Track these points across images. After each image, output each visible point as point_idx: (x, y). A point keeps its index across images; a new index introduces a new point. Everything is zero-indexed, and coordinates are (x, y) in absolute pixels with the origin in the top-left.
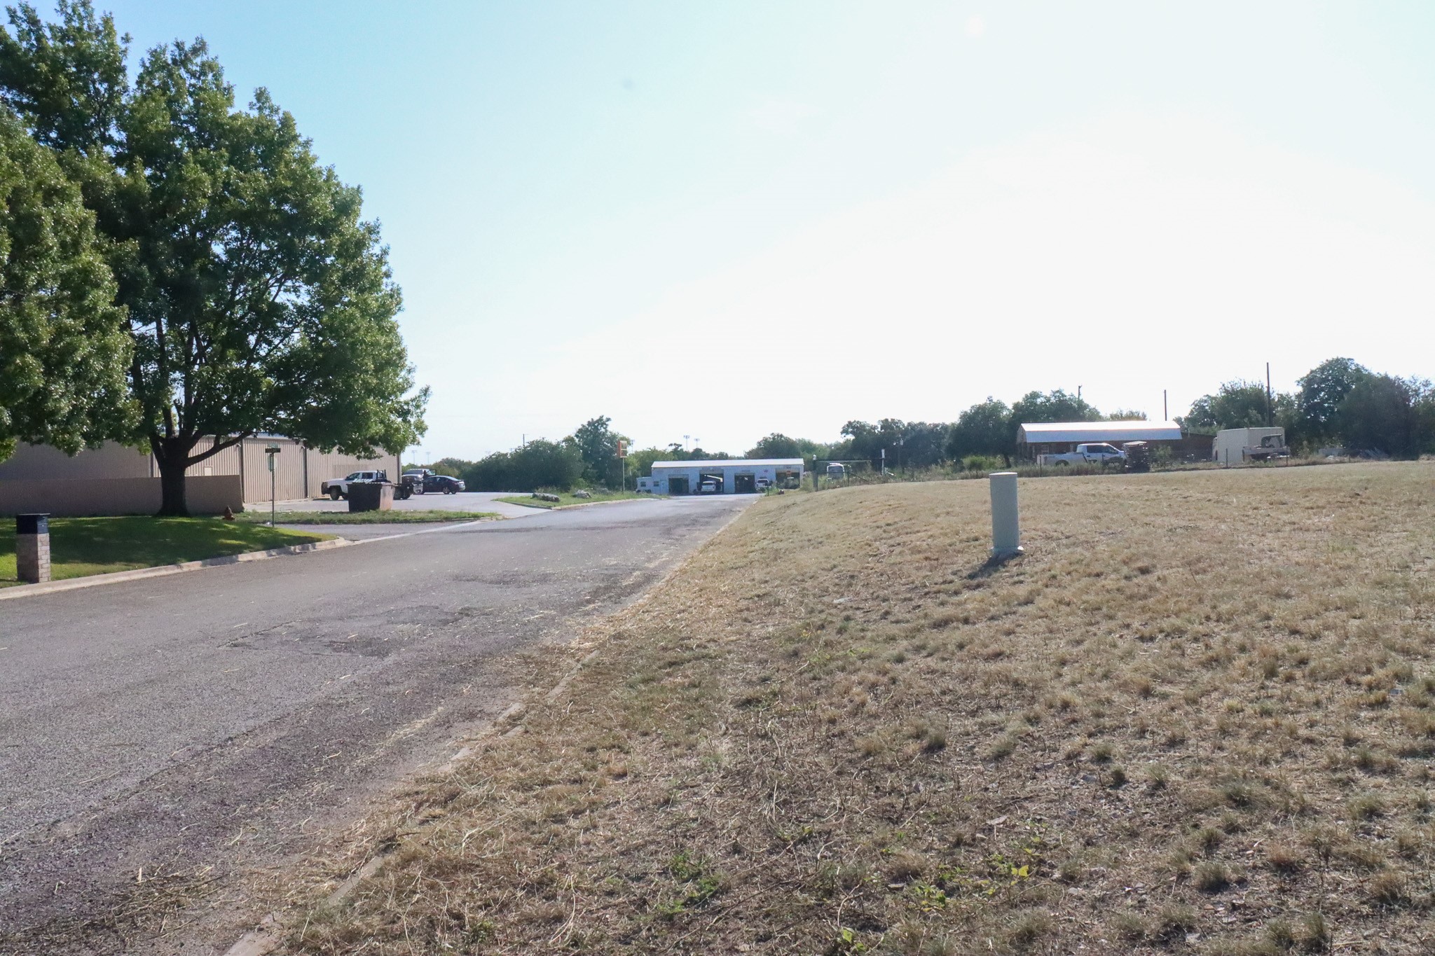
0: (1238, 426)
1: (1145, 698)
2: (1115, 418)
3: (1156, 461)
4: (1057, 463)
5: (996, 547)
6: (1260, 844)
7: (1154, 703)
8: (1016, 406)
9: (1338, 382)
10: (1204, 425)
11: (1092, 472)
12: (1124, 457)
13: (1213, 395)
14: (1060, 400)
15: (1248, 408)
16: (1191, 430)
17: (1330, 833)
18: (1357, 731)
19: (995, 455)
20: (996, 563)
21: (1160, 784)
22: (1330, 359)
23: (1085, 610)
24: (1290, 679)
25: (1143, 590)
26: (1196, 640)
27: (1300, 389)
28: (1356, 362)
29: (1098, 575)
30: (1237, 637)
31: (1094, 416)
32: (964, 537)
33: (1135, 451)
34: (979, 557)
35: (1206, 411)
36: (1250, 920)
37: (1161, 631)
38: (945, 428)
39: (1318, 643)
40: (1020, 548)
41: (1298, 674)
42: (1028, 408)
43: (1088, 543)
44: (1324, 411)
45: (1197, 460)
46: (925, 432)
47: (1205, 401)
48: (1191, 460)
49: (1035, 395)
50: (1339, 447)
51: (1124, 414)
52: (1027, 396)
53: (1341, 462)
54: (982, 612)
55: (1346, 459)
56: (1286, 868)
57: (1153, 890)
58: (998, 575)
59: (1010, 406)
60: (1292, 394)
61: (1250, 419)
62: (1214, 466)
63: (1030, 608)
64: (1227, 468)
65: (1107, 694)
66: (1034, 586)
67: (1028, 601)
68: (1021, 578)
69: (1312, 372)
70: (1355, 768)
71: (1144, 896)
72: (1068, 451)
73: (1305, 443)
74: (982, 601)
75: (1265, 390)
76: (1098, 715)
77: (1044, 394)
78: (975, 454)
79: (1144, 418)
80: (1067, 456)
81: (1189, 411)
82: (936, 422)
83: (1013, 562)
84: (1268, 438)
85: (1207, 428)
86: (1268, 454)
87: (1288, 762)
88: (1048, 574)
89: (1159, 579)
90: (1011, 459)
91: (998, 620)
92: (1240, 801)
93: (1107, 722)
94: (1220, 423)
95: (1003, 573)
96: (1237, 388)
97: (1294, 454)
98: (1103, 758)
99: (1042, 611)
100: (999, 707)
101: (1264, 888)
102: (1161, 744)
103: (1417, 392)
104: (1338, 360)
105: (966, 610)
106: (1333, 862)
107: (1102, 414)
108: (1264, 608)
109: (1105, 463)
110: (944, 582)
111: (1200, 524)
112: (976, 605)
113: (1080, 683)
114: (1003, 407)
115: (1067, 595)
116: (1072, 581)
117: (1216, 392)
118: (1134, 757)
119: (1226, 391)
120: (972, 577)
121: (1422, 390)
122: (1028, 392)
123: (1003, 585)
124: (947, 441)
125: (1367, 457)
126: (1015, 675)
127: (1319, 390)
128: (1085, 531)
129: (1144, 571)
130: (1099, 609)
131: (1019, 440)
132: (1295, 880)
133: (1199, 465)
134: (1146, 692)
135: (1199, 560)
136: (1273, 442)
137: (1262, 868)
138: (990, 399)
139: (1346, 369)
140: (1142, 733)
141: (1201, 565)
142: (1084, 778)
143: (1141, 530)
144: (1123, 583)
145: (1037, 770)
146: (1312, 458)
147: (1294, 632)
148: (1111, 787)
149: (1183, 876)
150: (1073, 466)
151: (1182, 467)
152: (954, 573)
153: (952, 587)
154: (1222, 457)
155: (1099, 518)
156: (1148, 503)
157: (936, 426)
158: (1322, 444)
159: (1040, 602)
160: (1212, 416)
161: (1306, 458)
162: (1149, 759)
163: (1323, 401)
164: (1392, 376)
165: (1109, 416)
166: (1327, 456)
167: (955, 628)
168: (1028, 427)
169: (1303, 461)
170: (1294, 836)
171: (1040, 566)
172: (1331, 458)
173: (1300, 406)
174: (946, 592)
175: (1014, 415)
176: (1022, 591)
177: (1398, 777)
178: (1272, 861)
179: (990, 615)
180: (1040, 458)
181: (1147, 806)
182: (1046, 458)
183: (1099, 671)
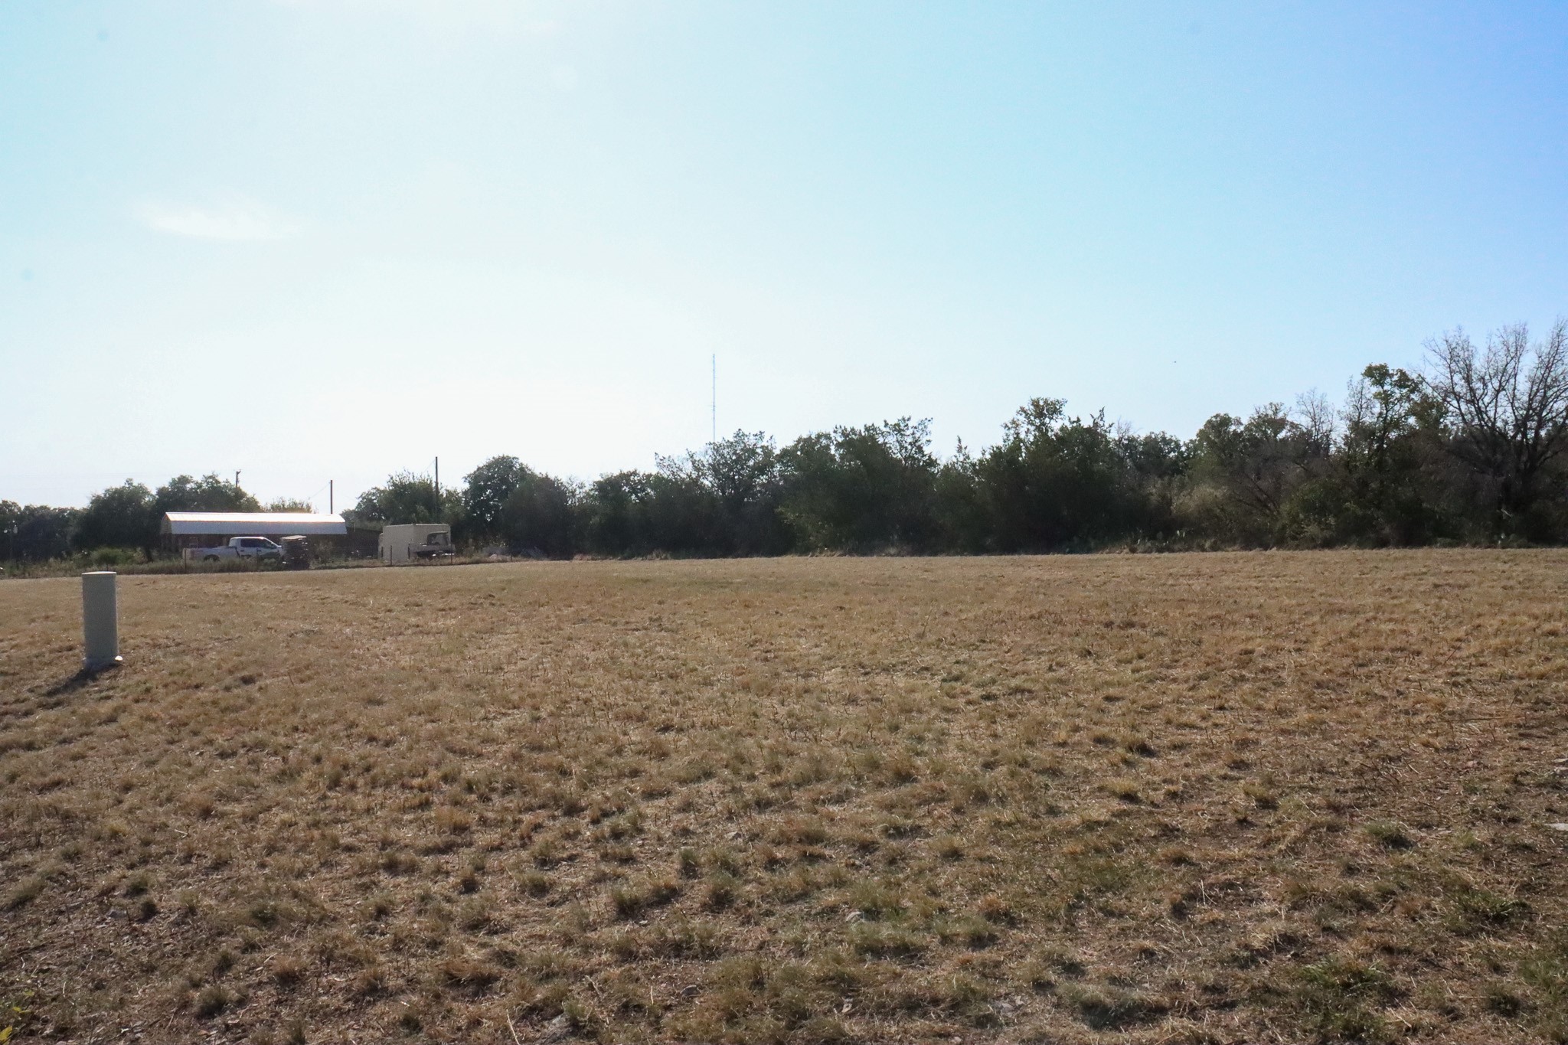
0: (406, 521)
1: (205, 819)
2: (276, 509)
3: (317, 557)
4: (206, 558)
5: (89, 657)
6: (272, 959)
7: (213, 823)
8: (162, 492)
9: (504, 480)
10: (371, 519)
11: (245, 570)
12: (282, 552)
13: (382, 488)
14: (212, 487)
15: (415, 503)
16: (357, 525)
17: (336, 937)
18: (394, 834)
19: (134, 547)
20: (86, 676)
21: (192, 910)
22: (496, 457)
23: (171, 726)
24: (353, 787)
25: (240, 702)
26: (276, 753)
27: (467, 486)
28: (520, 461)
29: (197, 687)
30: (315, 748)
31: (252, 507)
32: (56, 646)
33: (293, 546)
34: (69, 667)
35: (374, 505)
36: (240, 1038)
37: (244, 746)
38: (74, 513)
39: (390, 749)
40: (119, 658)
41: (361, 782)
42: (175, 494)
43: (201, 653)
44: (489, 509)
45: (362, 557)
46: (48, 518)
47: (374, 494)
48: (355, 557)
49: (184, 480)
50: (503, 545)
51: (287, 504)
52: (174, 480)
53: (504, 561)
54: (51, 735)
55: (508, 558)
56: (289, 980)
57: (151, 1026)
58: (84, 690)
59: (154, 492)
60: (459, 491)
61: (417, 514)
62: (378, 563)
63: (112, 728)
64: (391, 566)
65: (163, 819)
66: (121, 702)
67: (111, 720)
68: (111, 693)
69: (479, 469)
70: (381, 871)
71: (139, 1035)
72: (220, 544)
73: (471, 540)
74: (55, 722)
75: (434, 485)
76: (146, 843)
77: (194, 479)
78: (110, 545)
79: (308, 510)
80: (218, 550)
81: (356, 505)
82: (63, 506)
83: (106, 675)
84: (434, 536)
85: (374, 523)
86: (433, 552)
87: (324, 873)
88: (143, 687)
89: (261, 688)
90: (154, 553)
91: (70, 743)
92: (265, 919)
93: (154, 849)
94: (387, 518)
95: (92, 688)
96: (406, 481)
97: (459, 553)
98: (137, 890)
99: (124, 730)
100: (39, 845)
101: (263, 1003)
102: (206, 868)
103: (573, 493)
104: (503, 458)
105: (32, 733)
106: (333, 965)
107: (262, 504)
108: (351, 716)
109: (261, 559)
110: (17, 701)
111: (326, 628)
112: (46, 727)
113: (139, 808)
114: (146, 493)
115: (156, 710)
116: (167, 694)
117: (384, 485)
118: (173, 885)
119: (394, 485)
120: (50, 694)
121: (577, 492)
122: (176, 476)
123: (90, 702)
124: (73, 530)
125: (528, 556)
126: (66, 806)
127: (486, 487)
128: (199, 636)
129: (247, 681)
130: (186, 724)
131: (162, 531)
132: (293, 989)
133: (365, 562)
134: (206, 813)
135: (307, 668)
136: (440, 539)
137: (266, 983)
138: (129, 482)
139: (511, 467)
140: (187, 859)
141: (308, 672)
142: (113, 915)
143: (261, 635)
144: (220, 694)
145: (61, 913)
146: (476, 557)
147: (372, 739)
148: (140, 921)
149: (185, 1005)
150: (223, 561)
151: (344, 564)
152: (31, 691)
153: (23, 707)
154: (387, 553)
155: (219, 622)
156: (281, 605)
157: (63, 511)
158: (487, 544)
159: (124, 720)
160: (381, 511)
161: (471, 556)
162: (190, 885)
163: (489, 499)
164: (552, 477)
165: (269, 507)
166: (490, 554)
167: (13, 756)
168: (173, 516)
169: (468, 560)
170: (304, 946)
171: (137, 678)
172: (494, 557)
173: (467, 503)
174: (15, 713)
175: (158, 501)
176: (105, 708)
177: (417, 875)
178: (277, 974)
179: (61, 737)
180: (187, 552)
181: (172, 935)
182: (192, 553)
183: (163, 795)
